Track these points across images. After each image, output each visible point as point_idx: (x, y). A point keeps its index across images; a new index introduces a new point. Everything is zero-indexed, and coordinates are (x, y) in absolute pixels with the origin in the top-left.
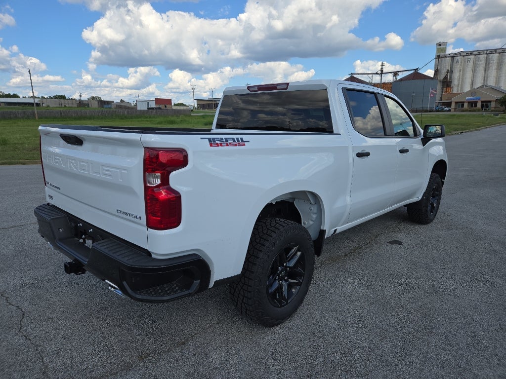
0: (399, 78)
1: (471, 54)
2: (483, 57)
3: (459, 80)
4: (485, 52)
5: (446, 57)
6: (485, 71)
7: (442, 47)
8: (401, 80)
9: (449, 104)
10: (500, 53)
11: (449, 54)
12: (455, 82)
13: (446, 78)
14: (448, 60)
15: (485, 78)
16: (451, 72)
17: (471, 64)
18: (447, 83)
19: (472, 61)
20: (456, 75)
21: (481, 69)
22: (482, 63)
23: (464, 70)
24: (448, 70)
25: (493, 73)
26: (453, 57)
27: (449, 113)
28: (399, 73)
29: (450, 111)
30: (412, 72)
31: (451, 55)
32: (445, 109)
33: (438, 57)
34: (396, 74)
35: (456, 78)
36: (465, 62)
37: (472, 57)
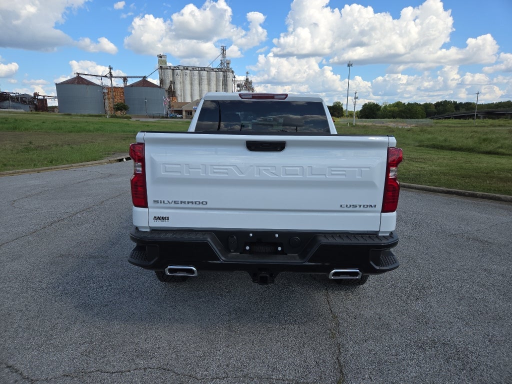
0: (128, 84)
1: (187, 69)
2: (196, 72)
3: (181, 91)
4: (197, 69)
5: (167, 69)
6: (199, 85)
7: (163, 59)
8: (132, 86)
9: (180, 112)
10: (216, 72)
11: (170, 67)
12: (178, 93)
13: (170, 88)
14: (170, 71)
15: (201, 91)
16: (173, 82)
17: (188, 78)
18: (172, 93)
19: (188, 75)
20: (178, 87)
21: (196, 82)
22: (196, 78)
23: (183, 82)
24: (171, 81)
25: (205, 87)
26: (173, 70)
27: (182, 120)
28: (128, 79)
29: (182, 118)
30: (141, 79)
31: (172, 68)
32: (178, 116)
33: (161, 68)
34: (125, 79)
35: (179, 89)
36: (183, 75)
37: (188, 72)
